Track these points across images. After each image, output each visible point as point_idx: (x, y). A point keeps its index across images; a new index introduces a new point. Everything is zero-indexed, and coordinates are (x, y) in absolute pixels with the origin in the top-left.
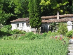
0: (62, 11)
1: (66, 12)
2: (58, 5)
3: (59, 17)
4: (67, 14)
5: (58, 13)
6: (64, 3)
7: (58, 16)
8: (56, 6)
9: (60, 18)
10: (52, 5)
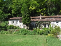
4: (45, 16)
5: (41, 15)
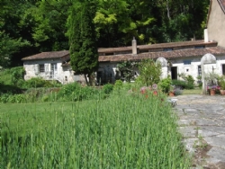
0: (141, 37)
1: (151, 39)
2: (133, 25)
3: (138, 49)
4: (153, 43)
5: (134, 41)
6: (146, 20)
7: (134, 47)
8: (128, 25)
9: (139, 51)
10: (120, 23)
